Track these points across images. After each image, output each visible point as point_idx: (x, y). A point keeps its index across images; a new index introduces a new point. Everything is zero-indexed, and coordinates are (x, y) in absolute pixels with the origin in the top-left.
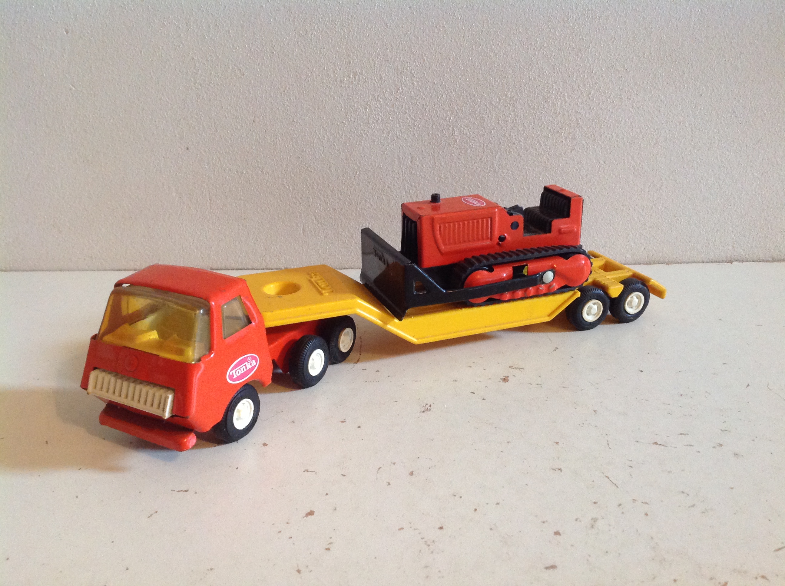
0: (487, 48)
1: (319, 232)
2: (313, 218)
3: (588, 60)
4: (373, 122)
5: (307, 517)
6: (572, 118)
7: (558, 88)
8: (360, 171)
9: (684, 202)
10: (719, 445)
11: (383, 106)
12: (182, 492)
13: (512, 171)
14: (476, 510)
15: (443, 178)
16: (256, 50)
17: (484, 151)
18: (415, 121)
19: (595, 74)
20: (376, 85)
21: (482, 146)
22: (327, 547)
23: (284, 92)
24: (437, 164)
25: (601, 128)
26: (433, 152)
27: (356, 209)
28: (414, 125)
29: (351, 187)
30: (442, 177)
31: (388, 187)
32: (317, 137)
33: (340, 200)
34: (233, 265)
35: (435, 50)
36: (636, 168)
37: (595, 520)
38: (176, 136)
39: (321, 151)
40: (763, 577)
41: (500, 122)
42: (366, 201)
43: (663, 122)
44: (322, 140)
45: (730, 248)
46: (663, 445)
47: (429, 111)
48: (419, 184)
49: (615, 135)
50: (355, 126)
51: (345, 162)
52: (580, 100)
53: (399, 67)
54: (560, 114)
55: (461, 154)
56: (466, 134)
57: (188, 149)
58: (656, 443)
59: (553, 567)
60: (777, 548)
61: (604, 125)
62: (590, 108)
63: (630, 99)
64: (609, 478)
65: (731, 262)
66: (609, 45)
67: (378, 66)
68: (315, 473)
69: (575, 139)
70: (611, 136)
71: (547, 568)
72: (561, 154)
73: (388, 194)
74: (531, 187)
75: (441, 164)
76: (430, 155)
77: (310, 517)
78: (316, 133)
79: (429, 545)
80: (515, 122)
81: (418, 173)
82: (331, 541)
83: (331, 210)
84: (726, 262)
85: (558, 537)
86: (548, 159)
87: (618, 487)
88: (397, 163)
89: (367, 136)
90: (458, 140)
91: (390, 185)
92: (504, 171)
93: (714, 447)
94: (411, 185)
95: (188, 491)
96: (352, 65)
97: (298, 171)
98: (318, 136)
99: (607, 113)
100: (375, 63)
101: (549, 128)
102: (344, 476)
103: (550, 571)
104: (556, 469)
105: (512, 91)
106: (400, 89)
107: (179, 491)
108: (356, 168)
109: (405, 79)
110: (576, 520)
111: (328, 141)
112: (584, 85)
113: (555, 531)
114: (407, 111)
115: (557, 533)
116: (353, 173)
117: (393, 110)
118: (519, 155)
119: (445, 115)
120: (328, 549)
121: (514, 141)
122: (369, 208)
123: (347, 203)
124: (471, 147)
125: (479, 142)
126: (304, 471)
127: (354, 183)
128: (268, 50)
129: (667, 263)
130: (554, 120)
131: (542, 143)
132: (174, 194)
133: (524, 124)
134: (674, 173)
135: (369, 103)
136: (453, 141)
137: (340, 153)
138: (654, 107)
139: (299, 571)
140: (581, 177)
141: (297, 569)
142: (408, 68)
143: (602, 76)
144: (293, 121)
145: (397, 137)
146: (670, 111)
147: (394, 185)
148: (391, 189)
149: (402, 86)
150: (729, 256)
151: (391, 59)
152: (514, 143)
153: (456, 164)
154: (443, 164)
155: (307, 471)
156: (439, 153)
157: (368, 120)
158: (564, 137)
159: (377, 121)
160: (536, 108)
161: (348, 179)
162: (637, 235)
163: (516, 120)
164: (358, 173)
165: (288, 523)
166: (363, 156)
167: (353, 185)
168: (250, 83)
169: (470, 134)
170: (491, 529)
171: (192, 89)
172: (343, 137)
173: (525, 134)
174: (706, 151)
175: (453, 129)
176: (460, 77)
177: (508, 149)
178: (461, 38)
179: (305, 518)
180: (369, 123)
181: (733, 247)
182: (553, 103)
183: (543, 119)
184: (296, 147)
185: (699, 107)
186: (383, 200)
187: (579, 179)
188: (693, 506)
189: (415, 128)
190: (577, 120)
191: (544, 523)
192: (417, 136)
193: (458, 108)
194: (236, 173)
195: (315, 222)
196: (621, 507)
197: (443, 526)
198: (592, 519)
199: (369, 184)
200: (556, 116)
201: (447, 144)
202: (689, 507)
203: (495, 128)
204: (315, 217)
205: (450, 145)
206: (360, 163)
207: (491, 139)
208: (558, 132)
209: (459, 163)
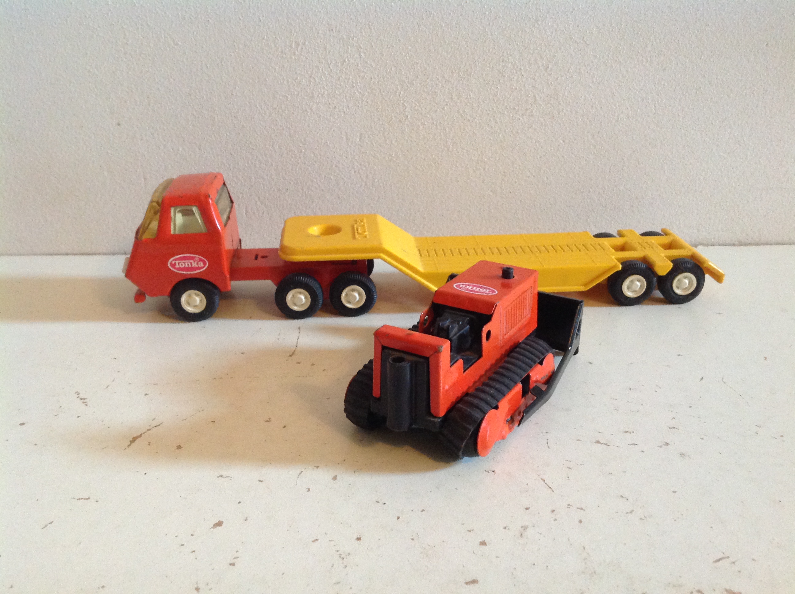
0: (438, 17)
1: (263, 214)
2: (257, 199)
3: (546, 31)
4: (318, 96)
5: (214, 528)
6: (529, 94)
7: (514, 61)
8: (305, 149)
9: (647, 183)
10: (665, 444)
11: (329, 78)
12: (83, 500)
13: (466, 150)
14: (398, 518)
15: (394, 157)
16: (190, 18)
17: (437, 128)
19: (552, 47)
20: (320, 56)
21: (435, 123)
22: (232, 562)
23: (221, 63)
24: (387, 142)
25: (559, 104)
26: (383, 129)
27: (303, 190)
28: (362, 99)
29: (296, 166)
30: (393, 155)
31: (336, 166)
32: (258, 111)
33: (285, 180)
35: (383, 19)
36: (597, 147)
37: (525, 528)
38: (106, 111)
39: (262, 126)
41: (453, 97)
42: (312, 181)
43: (625, 98)
44: (263, 115)
45: (695, 231)
46: (606, 444)
47: (378, 84)
48: (369, 163)
49: (574, 112)
50: (299, 100)
51: (289, 138)
52: (537, 74)
53: (345, 37)
54: (516, 89)
55: (412, 131)
56: (418, 110)
57: (119, 124)
58: (598, 442)
59: (474, 582)
60: (716, 559)
61: (563, 102)
62: (548, 84)
63: (590, 74)
64: (544, 481)
66: (567, 15)
67: (322, 36)
68: (229, 478)
69: (532, 115)
70: (570, 113)
71: (467, 583)
72: (518, 132)
73: (336, 174)
74: (487, 167)
76: (379, 132)
77: (218, 528)
78: (257, 107)
79: (343, 559)
80: (469, 97)
81: (367, 152)
82: (236, 555)
83: (276, 190)
85: (483, 547)
86: (504, 137)
87: (553, 491)
88: (344, 140)
89: (312, 111)
90: (409, 117)
91: (338, 164)
92: (458, 150)
93: (660, 447)
94: (361, 164)
95: (88, 498)
96: (294, 34)
97: (239, 148)
99: (565, 88)
100: (318, 33)
101: (506, 104)
102: (261, 481)
103: (471, 586)
105: (466, 65)
106: (346, 60)
107: (78, 499)
108: (301, 145)
109: (351, 50)
110: (505, 528)
111: (270, 116)
112: (542, 58)
113: (481, 540)
114: (354, 85)
116: (298, 151)
117: (339, 83)
118: (474, 132)
119: (395, 89)
120: (233, 564)
121: (468, 117)
122: (316, 188)
123: (292, 183)
124: (423, 124)
125: (432, 118)
126: (218, 477)
127: (299, 162)
128: (203, 18)
130: (510, 95)
131: (498, 120)
132: (106, 173)
133: (478, 99)
134: (636, 152)
135: (313, 76)
136: (404, 117)
137: (283, 129)
138: (615, 82)
140: (539, 157)
141: (196, 587)
142: (355, 38)
143: (560, 49)
144: (232, 94)
145: (344, 112)
146: (632, 87)
147: (342, 164)
148: (339, 168)
149: (348, 58)
150: (693, 240)
151: (336, 28)
152: (469, 120)
153: (407, 142)
154: (393, 142)
155: (221, 476)
156: (389, 130)
157: (313, 93)
158: (520, 114)
159: (322, 95)
160: (491, 82)
161: (292, 157)
164: (303, 151)
166: (308, 132)
167: (299, 163)
168: (185, 53)
169: (422, 110)
170: (412, 539)
171: (122, 60)
172: (287, 112)
173: (480, 110)
174: (669, 129)
175: (404, 105)
176: (410, 48)
177: (462, 127)
178: (410, 7)
179: (212, 529)
180: (313, 97)
181: (698, 230)
182: (509, 77)
183: (499, 94)
184: (235, 122)
185: (663, 83)
186: (331, 180)
187: (537, 158)
188: (631, 512)
189: (363, 103)
190: (535, 97)
191: (470, 531)
192: (365, 112)
193: (408, 82)
194: (171, 150)
195: (258, 203)
196: (554, 513)
197: (361, 537)
198: (522, 527)
199: (316, 162)
200: (513, 92)
201: (398, 120)
202: (627, 513)
203: (448, 104)
204: (259, 198)
205: (400, 121)
206: (305, 141)
207: (444, 116)
208: (514, 108)
209: (411, 141)
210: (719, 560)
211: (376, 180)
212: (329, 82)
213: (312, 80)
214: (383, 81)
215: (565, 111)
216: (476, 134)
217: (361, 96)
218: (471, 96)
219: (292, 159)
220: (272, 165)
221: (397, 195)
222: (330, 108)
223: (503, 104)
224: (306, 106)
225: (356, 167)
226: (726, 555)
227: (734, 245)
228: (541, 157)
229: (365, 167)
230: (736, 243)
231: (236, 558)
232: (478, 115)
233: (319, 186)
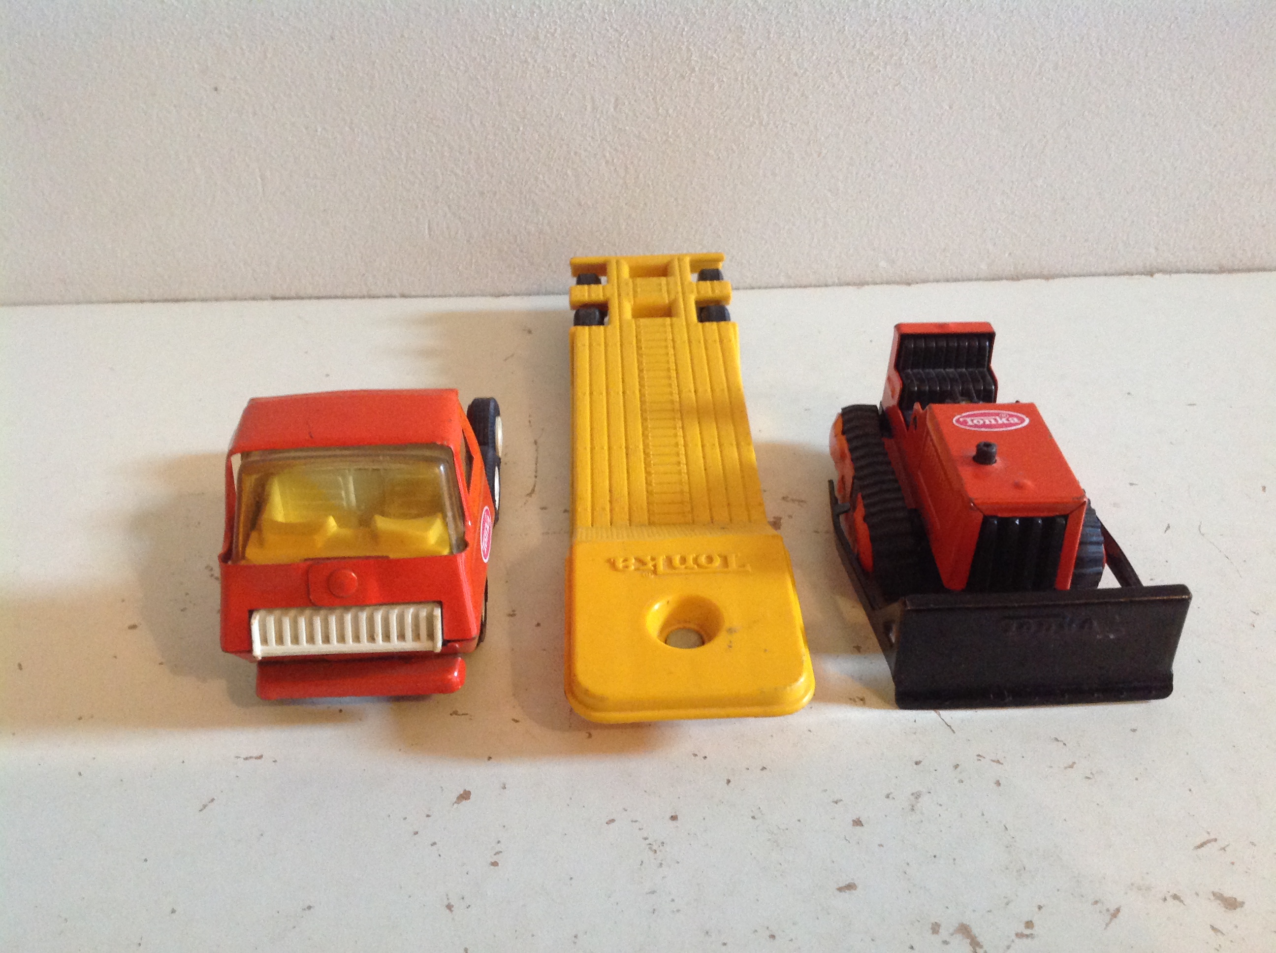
1: (457, 233)
2: (446, 209)
4: (546, 36)
5: (458, 803)
6: (897, 29)
8: (524, 126)
9: (1082, 174)
12: (252, 758)
13: (791, 124)
14: (729, 781)
15: (671, 137)
17: (743, 89)
18: (621, 35)
21: (740, 78)
22: (493, 860)
24: (660, 112)
25: (946, 45)
26: (652, 90)
27: (521, 193)
28: (620, 41)
29: (510, 154)
30: (670, 134)
31: (576, 153)
32: (446, 65)
33: (492, 177)
34: (310, 291)
36: (1004, 117)
37: (917, 796)
38: (194, 67)
39: (454, 89)
40: (1175, 897)
41: (772, 36)
42: (536, 179)
43: (1053, 36)
44: (455, 70)
45: (1153, 251)
47: (646, 15)
48: (630, 147)
49: (969, 60)
50: (514, 44)
51: (498, 108)
54: (876, 21)
55: (702, 93)
56: (712, 58)
57: (216, 89)
59: (850, 887)
60: (1199, 843)
61: (952, 42)
62: (929, 12)
64: (939, 715)
65: (1151, 274)
68: (468, 717)
69: (901, 65)
70: (962, 61)
71: (840, 889)
72: (876, 93)
73: (575, 166)
74: (824, 151)
75: (667, 111)
76: (647, 96)
77: (464, 802)
78: (445, 58)
79: (655, 852)
80: (797, 35)
81: (627, 128)
82: (499, 848)
83: (477, 193)
84: (1142, 273)
85: (858, 828)
86: (853, 101)
87: (954, 732)
88: (589, 109)
89: (535, 61)
90: (697, 69)
91: (578, 150)
92: (778, 123)
94: (616, 150)
95: (261, 757)
97: (415, 126)
98: (448, 62)
99: (957, 20)
101: (858, 46)
102: (517, 722)
103: (846, 895)
104: (857, 700)
108: (518, 119)
110: (888, 796)
111: (466, 72)
113: (854, 818)
114: (607, 16)
115: (858, 823)
116: (513, 129)
117: (580, 14)
118: (803, 95)
119: (674, 23)
120: (495, 864)
121: (796, 69)
122: (543, 191)
123: (503, 183)
124: (720, 81)
125: (735, 71)
126: (451, 714)
127: (515, 147)
129: (1047, 278)
130: (866, 32)
131: (844, 73)
132: (198, 170)
133: (813, 38)
134: (1067, 125)
136: (689, 69)
137: (488, 92)
139: (449, 907)
140: (909, 134)
141: (446, 903)
144: (402, 36)
145: (589, 63)
148: (580, 156)
150: (1148, 264)
152: (796, 74)
153: (693, 111)
154: (671, 111)
155: (456, 713)
156: (664, 91)
157: (537, 32)
158: (882, 63)
159: (553, 35)
160: (835, 10)
161: (503, 139)
162: (1000, 231)
163: (799, 31)
164: (521, 129)
165: (428, 816)
166: (529, 97)
167: (514, 149)
169: (719, 57)
170: (753, 817)
172: (493, 64)
173: (814, 57)
174: (1122, 86)
175: (689, 50)
177: (785, 86)
179: (456, 805)
180: (538, 39)
181: (1157, 249)
183: (847, 30)
184: (409, 82)
186: (568, 176)
187: (906, 135)
188: (1071, 767)
189: (622, 47)
190: (906, 33)
191: (836, 803)
192: (624, 62)
193: (697, 11)
194: (304, 130)
195: (449, 215)
196: (959, 769)
197: (677, 814)
198: (912, 794)
199: (542, 147)
200: (870, 26)
201: (678, 75)
202: (1066, 768)
203: (763, 47)
204: (449, 207)
205: (683, 77)
206: (524, 111)
207: (755, 67)
208: (872, 54)
209: (699, 109)
210: (1202, 845)
211: (641, 176)
212: (565, 13)
213: (537, 11)
214: (654, 9)
215: (954, 57)
216: (807, 98)
217: (617, 35)
218: (801, 33)
219: (504, 143)
220: (470, 153)
221: (676, 199)
222: (565, 56)
223: (854, 47)
224: (526, 54)
225: (608, 155)
226: (1212, 837)
227: (1211, 272)
228: (912, 134)
229: (623, 153)
230: (1215, 268)
231: (497, 853)
232: (811, 65)
233: (548, 186)
